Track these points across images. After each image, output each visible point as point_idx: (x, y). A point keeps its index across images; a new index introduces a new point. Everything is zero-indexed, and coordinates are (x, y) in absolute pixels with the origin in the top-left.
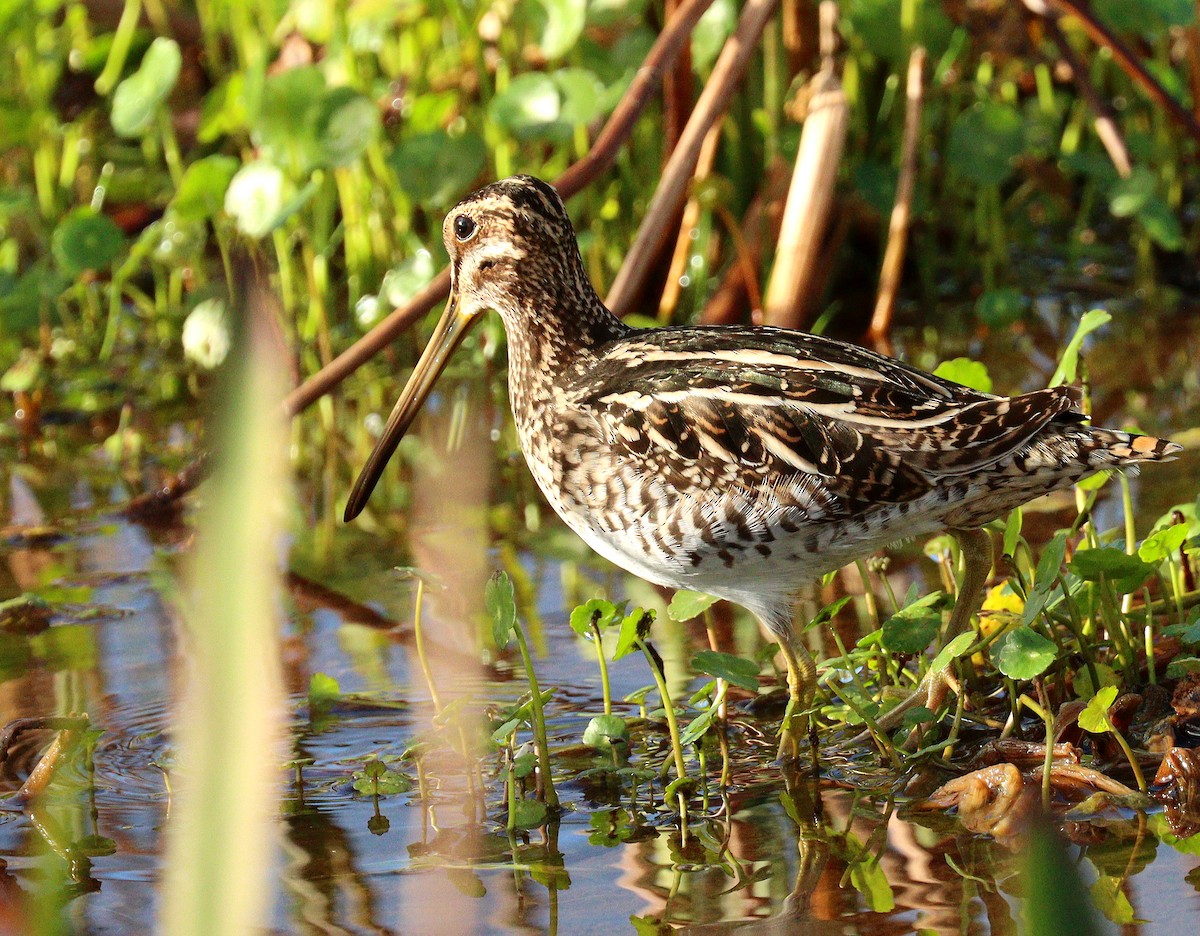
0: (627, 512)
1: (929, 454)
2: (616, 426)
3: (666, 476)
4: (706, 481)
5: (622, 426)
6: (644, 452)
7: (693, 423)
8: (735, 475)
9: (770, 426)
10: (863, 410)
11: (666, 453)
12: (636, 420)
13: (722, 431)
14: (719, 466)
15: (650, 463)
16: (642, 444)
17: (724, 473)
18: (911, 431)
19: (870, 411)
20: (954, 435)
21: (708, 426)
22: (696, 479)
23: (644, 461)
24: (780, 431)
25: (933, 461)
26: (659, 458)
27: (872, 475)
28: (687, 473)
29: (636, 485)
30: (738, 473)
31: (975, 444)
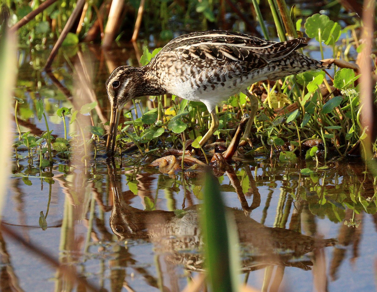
0: (187, 76)
1: (267, 55)
2: (181, 54)
3: (197, 65)
4: (208, 66)
5: (183, 54)
6: (190, 60)
7: (203, 50)
8: (216, 63)
9: (224, 49)
10: (248, 45)
11: (196, 59)
12: (187, 52)
13: (211, 51)
14: (211, 61)
15: (192, 62)
16: (189, 58)
17: (213, 63)
18: (262, 49)
19: (250, 45)
20: (273, 50)
21: (207, 51)
22: (205, 65)
23: (190, 62)
24: (227, 50)
25: (269, 56)
26: (194, 61)
27: (253, 61)
28: (202, 64)
29: (189, 69)
30: (217, 62)
31: (279, 52)
